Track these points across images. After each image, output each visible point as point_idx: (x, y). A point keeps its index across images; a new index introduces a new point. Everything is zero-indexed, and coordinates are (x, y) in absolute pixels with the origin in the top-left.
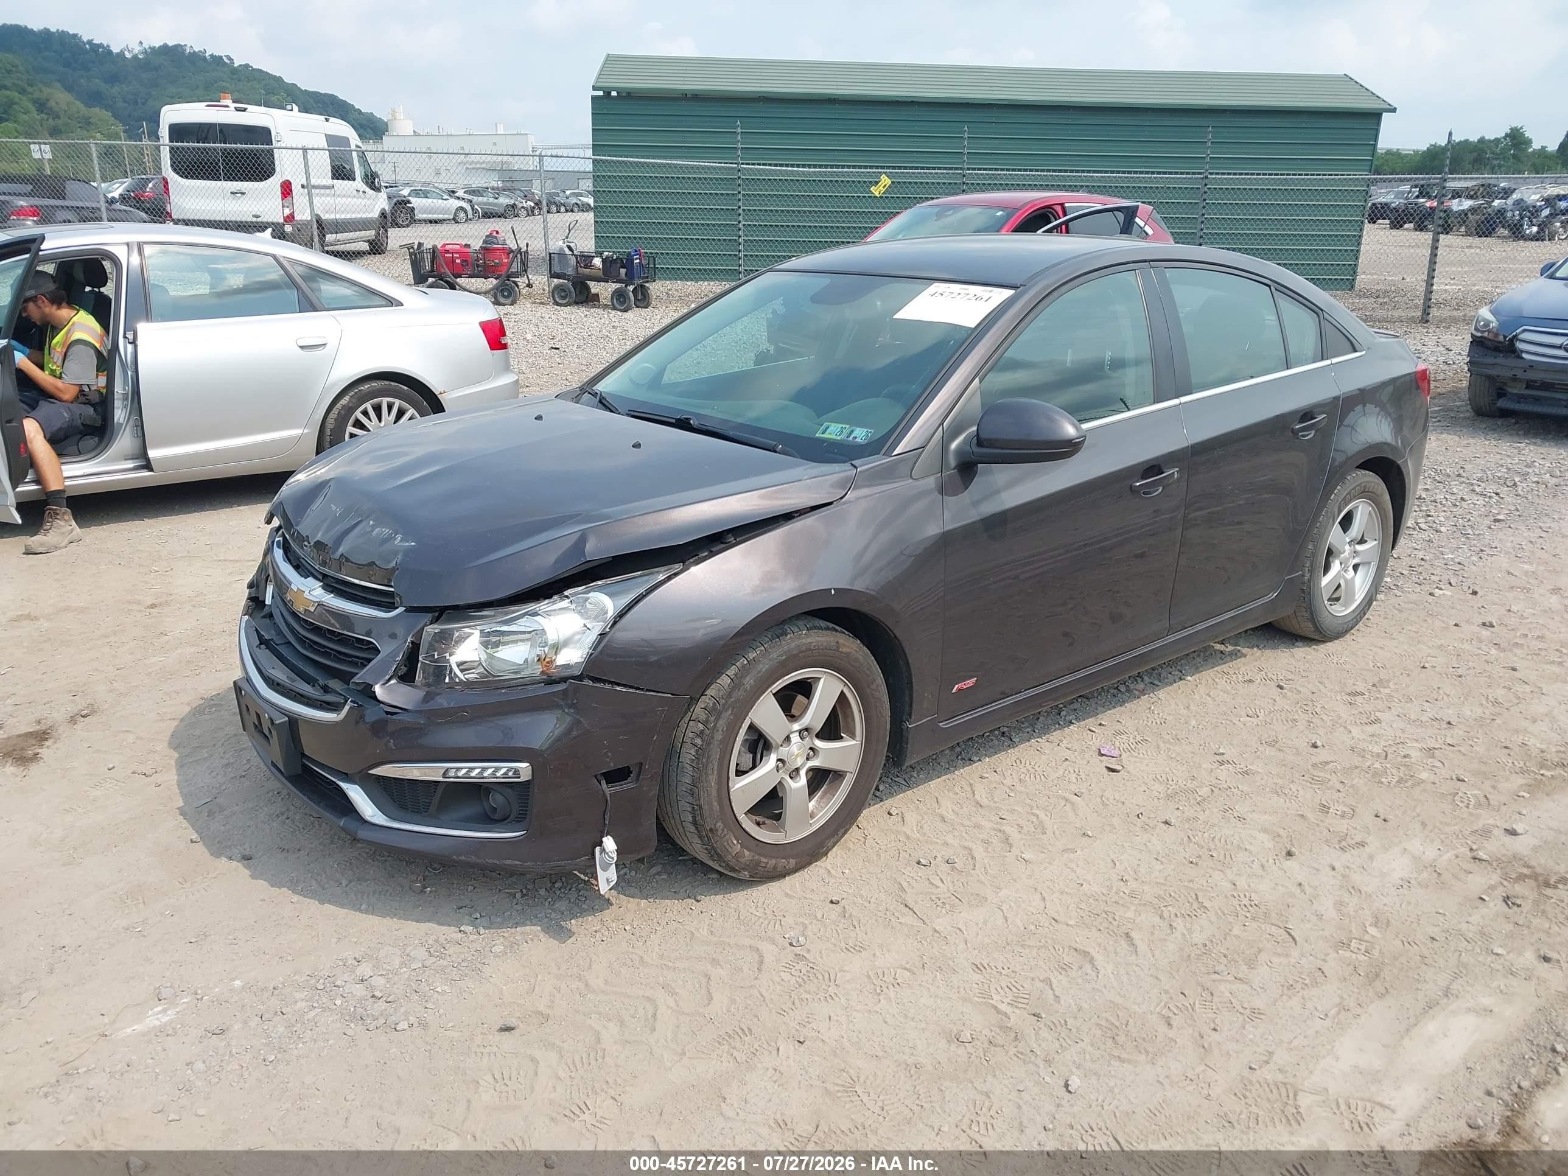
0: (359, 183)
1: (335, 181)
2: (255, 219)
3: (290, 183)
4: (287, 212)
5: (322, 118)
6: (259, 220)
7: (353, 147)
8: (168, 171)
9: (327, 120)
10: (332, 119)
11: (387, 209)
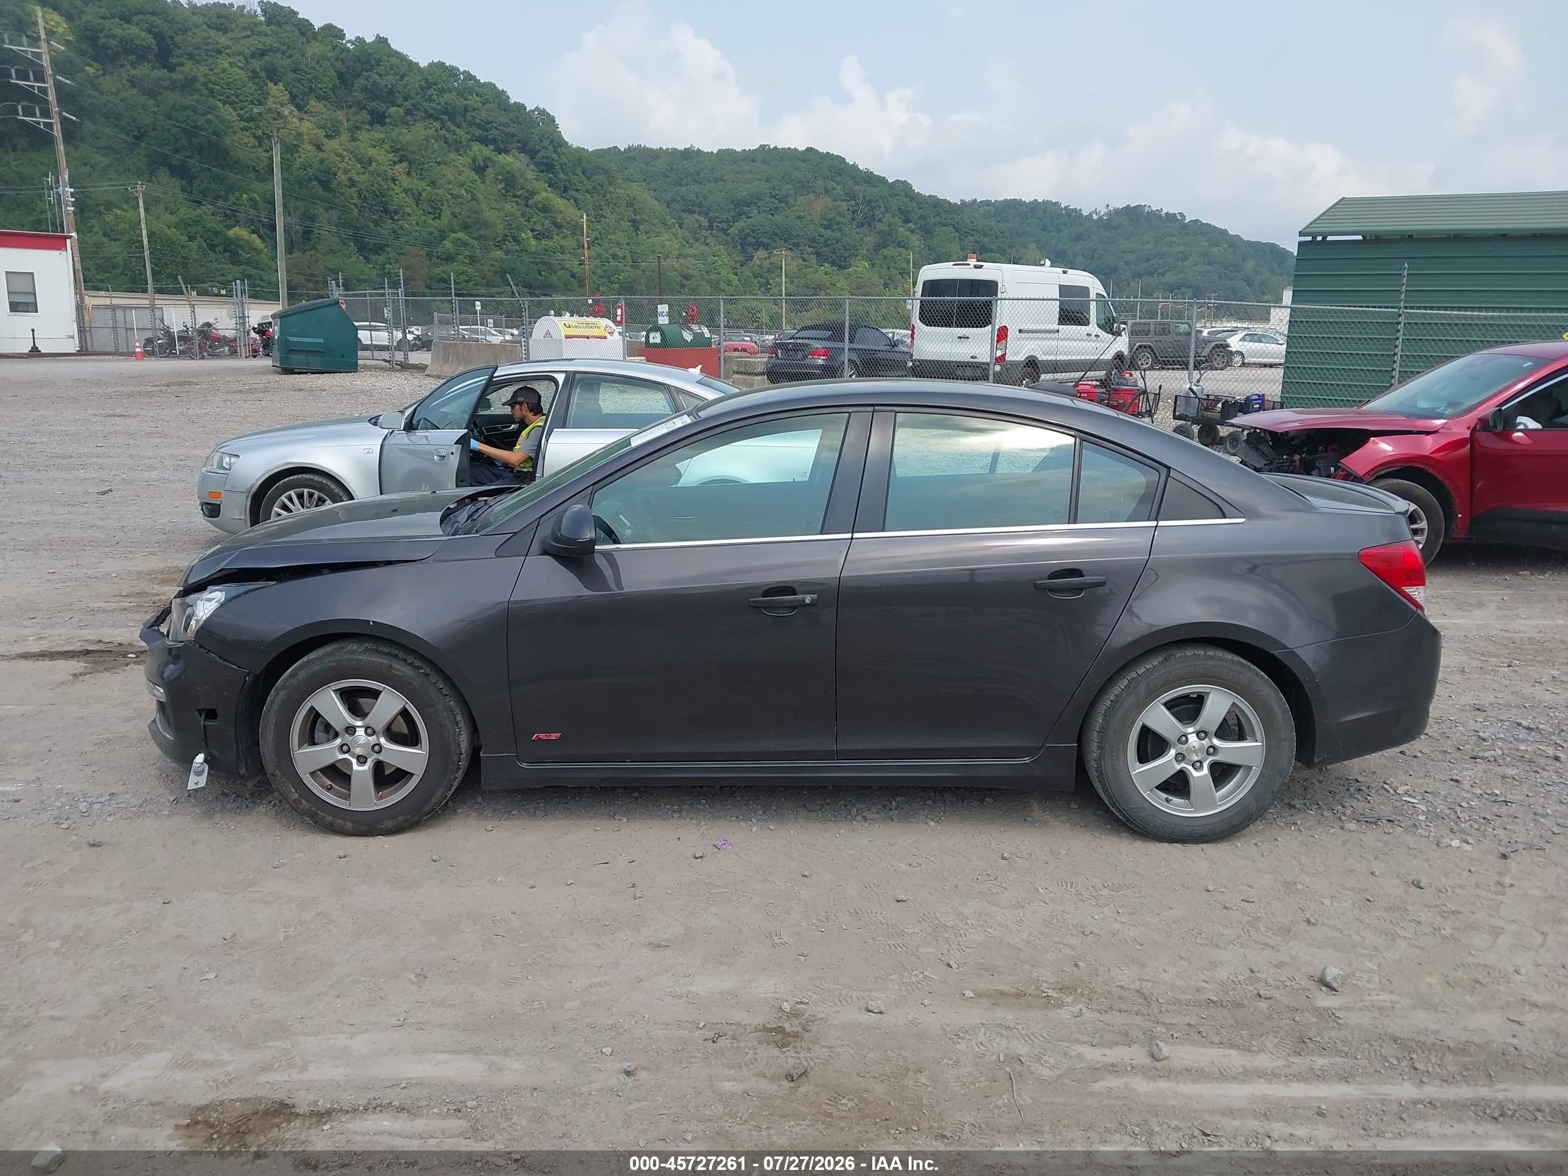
0: (1093, 328)
1: (1061, 327)
2: (972, 360)
3: (1007, 329)
4: (999, 353)
5: (1060, 270)
6: (975, 360)
7: (1093, 296)
8: (916, 320)
9: (1064, 272)
10: (1070, 271)
11: (1126, 353)
